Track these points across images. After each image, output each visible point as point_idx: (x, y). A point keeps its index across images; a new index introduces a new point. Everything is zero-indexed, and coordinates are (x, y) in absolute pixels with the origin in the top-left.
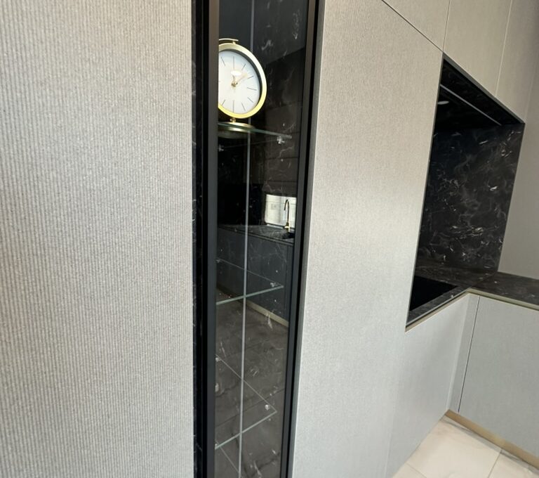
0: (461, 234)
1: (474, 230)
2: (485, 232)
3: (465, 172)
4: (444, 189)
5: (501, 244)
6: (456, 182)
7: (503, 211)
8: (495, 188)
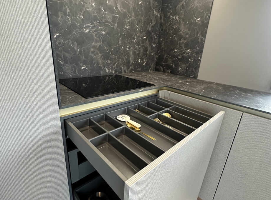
0: (179, 55)
1: (186, 51)
2: (191, 52)
3: (182, 10)
4: (171, 23)
5: (200, 60)
6: (177, 18)
7: (202, 36)
8: (199, 19)
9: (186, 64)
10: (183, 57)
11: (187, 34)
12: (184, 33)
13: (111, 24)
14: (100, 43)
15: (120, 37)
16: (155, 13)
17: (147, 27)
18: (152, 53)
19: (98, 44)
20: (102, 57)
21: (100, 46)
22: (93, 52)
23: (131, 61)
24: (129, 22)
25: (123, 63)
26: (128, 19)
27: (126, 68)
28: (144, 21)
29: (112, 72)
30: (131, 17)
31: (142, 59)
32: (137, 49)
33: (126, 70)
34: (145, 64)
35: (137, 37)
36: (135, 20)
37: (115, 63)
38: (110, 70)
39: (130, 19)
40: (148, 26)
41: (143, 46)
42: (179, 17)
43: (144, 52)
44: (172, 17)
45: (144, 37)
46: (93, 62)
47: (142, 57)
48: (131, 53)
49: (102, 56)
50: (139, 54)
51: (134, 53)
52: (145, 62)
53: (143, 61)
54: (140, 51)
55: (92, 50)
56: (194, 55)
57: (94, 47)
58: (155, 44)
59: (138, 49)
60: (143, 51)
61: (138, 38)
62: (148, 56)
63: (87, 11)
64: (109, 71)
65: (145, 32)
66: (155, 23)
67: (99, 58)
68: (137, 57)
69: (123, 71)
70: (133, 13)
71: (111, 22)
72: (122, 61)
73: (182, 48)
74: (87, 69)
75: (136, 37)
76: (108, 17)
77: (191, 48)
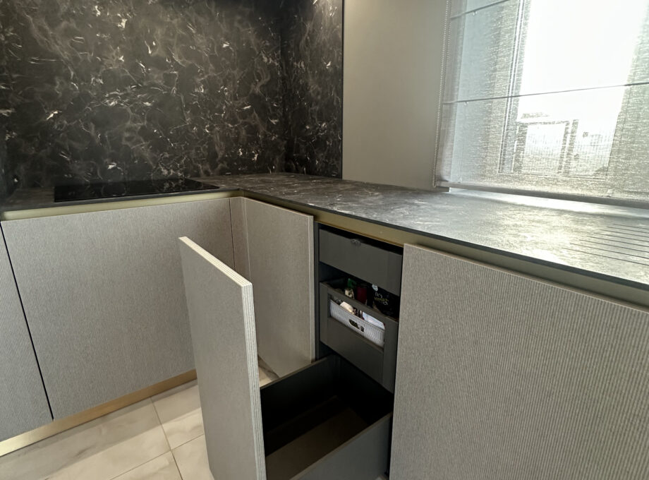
0: (312, 135)
1: (320, 127)
2: (328, 128)
5: (341, 141)
7: (338, 95)
8: (329, 64)
9: (323, 152)
10: (318, 137)
11: (318, 94)
12: (313, 92)
13: (163, 88)
16: (266, 60)
17: (250, 88)
18: (271, 136)
19: (139, 125)
20: (151, 147)
21: (143, 128)
22: (129, 139)
23: (220, 154)
24: (203, 82)
25: (201, 157)
27: (207, 167)
28: (241, 78)
29: (177, 175)
32: (231, 131)
33: (210, 170)
34: (256, 158)
35: (226, 107)
36: (218, 78)
37: (181, 158)
38: (172, 171)
39: (206, 76)
40: (253, 86)
41: (245, 124)
42: (304, 64)
43: (250, 135)
44: (295, 64)
45: (245, 106)
46: (132, 156)
47: (247, 144)
48: (217, 138)
49: (149, 145)
50: (236, 140)
51: (225, 138)
52: (256, 155)
54: (238, 134)
55: (127, 135)
56: (332, 132)
57: (129, 130)
58: (276, 119)
59: (233, 129)
60: (247, 133)
61: (231, 109)
62: (261, 142)
63: (109, 70)
64: (169, 173)
66: (268, 79)
67: (143, 149)
68: (234, 145)
69: (202, 171)
70: (211, 65)
71: (162, 84)
73: (315, 122)
74: (119, 168)
75: (224, 107)
76: (156, 76)
77: (328, 121)
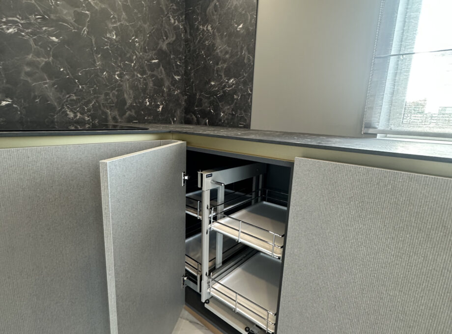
0: (218, 91)
1: (228, 82)
2: (236, 83)
3: (215, 13)
4: (201, 38)
5: (250, 95)
6: (209, 28)
7: (249, 53)
8: (241, 26)
9: (230, 105)
10: (224, 92)
11: (227, 53)
12: (221, 52)
13: (73, 26)
14: (49, 58)
15: (97, 52)
16: (172, 21)
17: (158, 44)
18: (174, 91)
19: (43, 60)
20: (56, 86)
21: (47, 63)
22: (28, 74)
23: (129, 102)
24: (115, 28)
25: (110, 103)
26: (113, 23)
27: (116, 113)
28: (150, 32)
29: (84, 119)
30: (120, 21)
31: (152, 99)
32: (140, 81)
33: (118, 117)
34: (160, 109)
35: (137, 57)
36: (130, 28)
37: (89, 102)
38: (79, 115)
39: (119, 24)
40: (160, 42)
41: (152, 76)
42: (211, 27)
43: (156, 87)
44: (201, 27)
45: (154, 59)
46: (33, 94)
47: (153, 95)
48: (126, 86)
49: (54, 84)
50: (144, 90)
51: (134, 87)
52: (161, 107)
53: (155, 102)
54: (146, 84)
55: (28, 69)
56: (241, 87)
57: (30, 64)
58: (178, 76)
59: (142, 80)
60: (154, 85)
61: (140, 60)
62: (165, 95)
64: (76, 116)
65: (154, 52)
66: (174, 39)
67: (46, 87)
68: (142, 95)
69: (110, 118)
70: (124, 13)
71: (72, 21)
72: (107, 100)
73: (221, 78)
74: (14, 106)
75: (134, 57)
76: (65, 12)
77: (235, 77)
